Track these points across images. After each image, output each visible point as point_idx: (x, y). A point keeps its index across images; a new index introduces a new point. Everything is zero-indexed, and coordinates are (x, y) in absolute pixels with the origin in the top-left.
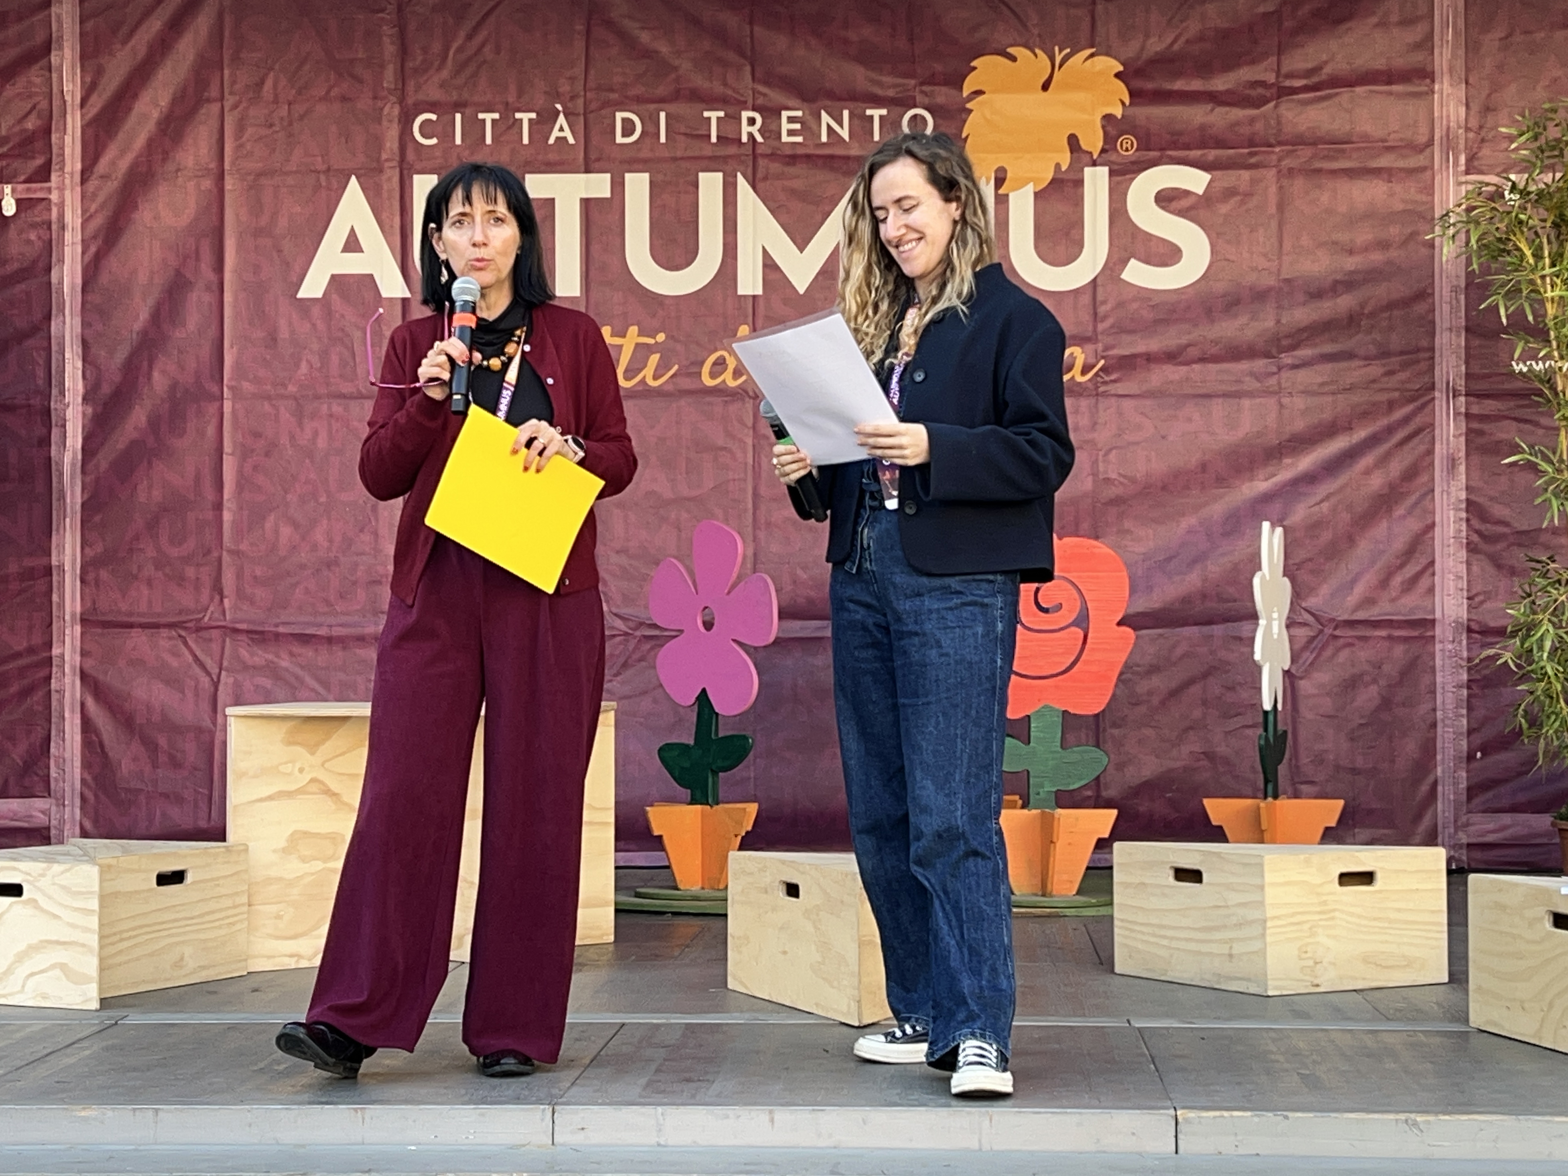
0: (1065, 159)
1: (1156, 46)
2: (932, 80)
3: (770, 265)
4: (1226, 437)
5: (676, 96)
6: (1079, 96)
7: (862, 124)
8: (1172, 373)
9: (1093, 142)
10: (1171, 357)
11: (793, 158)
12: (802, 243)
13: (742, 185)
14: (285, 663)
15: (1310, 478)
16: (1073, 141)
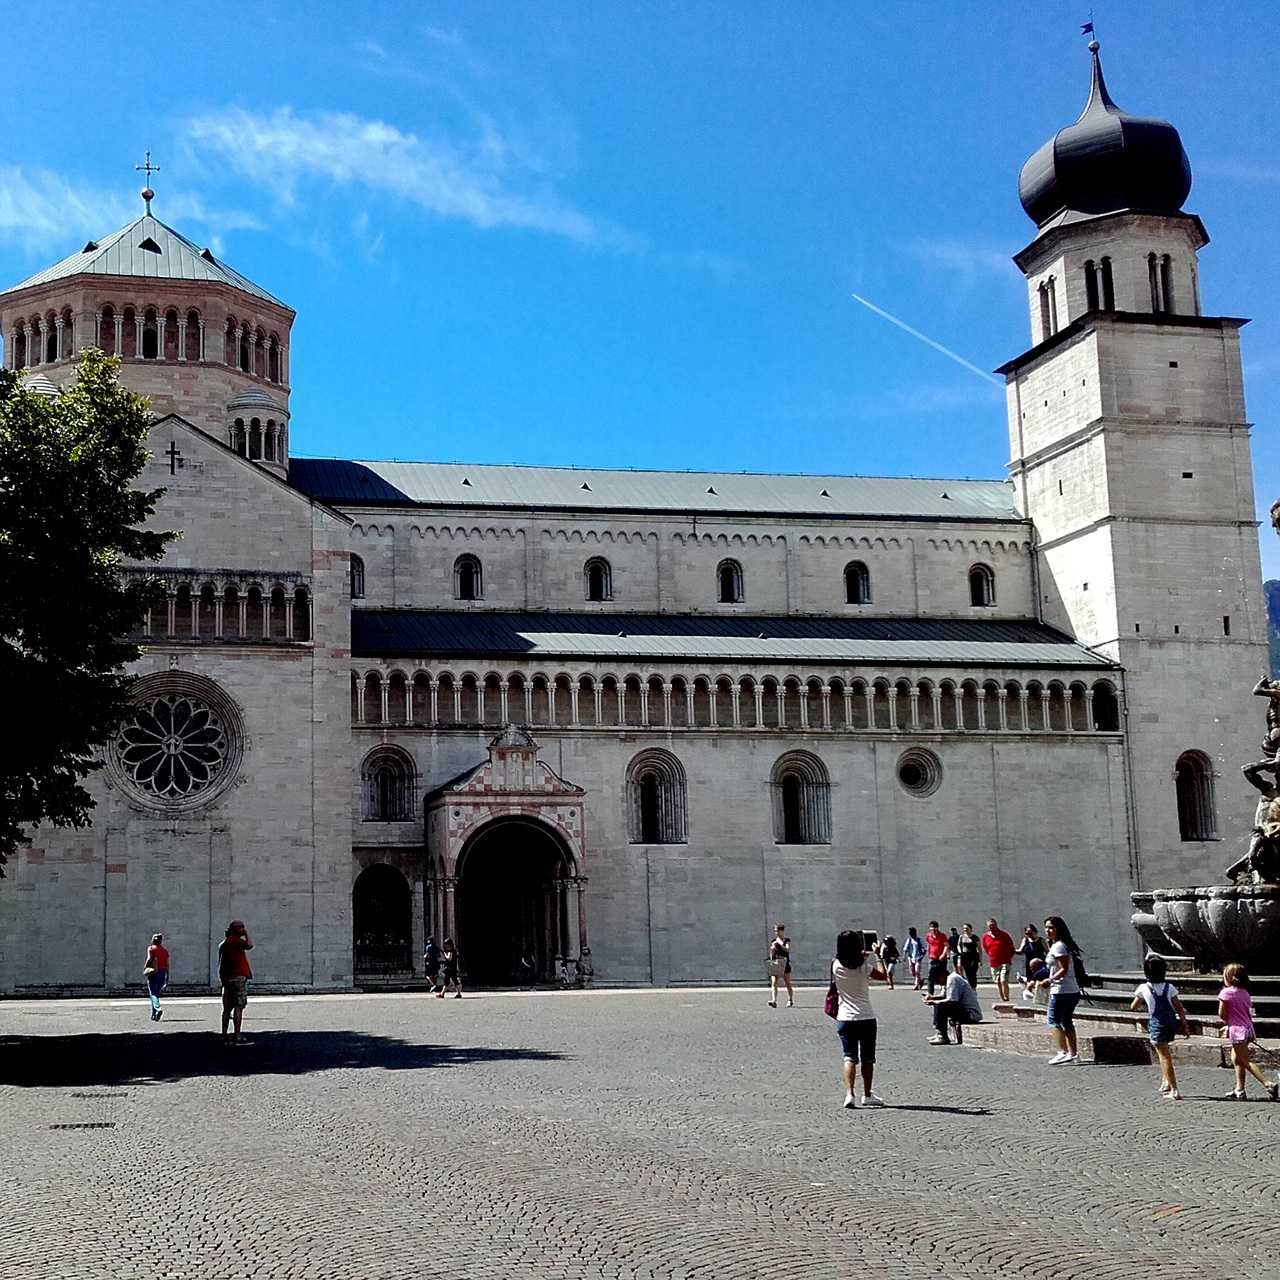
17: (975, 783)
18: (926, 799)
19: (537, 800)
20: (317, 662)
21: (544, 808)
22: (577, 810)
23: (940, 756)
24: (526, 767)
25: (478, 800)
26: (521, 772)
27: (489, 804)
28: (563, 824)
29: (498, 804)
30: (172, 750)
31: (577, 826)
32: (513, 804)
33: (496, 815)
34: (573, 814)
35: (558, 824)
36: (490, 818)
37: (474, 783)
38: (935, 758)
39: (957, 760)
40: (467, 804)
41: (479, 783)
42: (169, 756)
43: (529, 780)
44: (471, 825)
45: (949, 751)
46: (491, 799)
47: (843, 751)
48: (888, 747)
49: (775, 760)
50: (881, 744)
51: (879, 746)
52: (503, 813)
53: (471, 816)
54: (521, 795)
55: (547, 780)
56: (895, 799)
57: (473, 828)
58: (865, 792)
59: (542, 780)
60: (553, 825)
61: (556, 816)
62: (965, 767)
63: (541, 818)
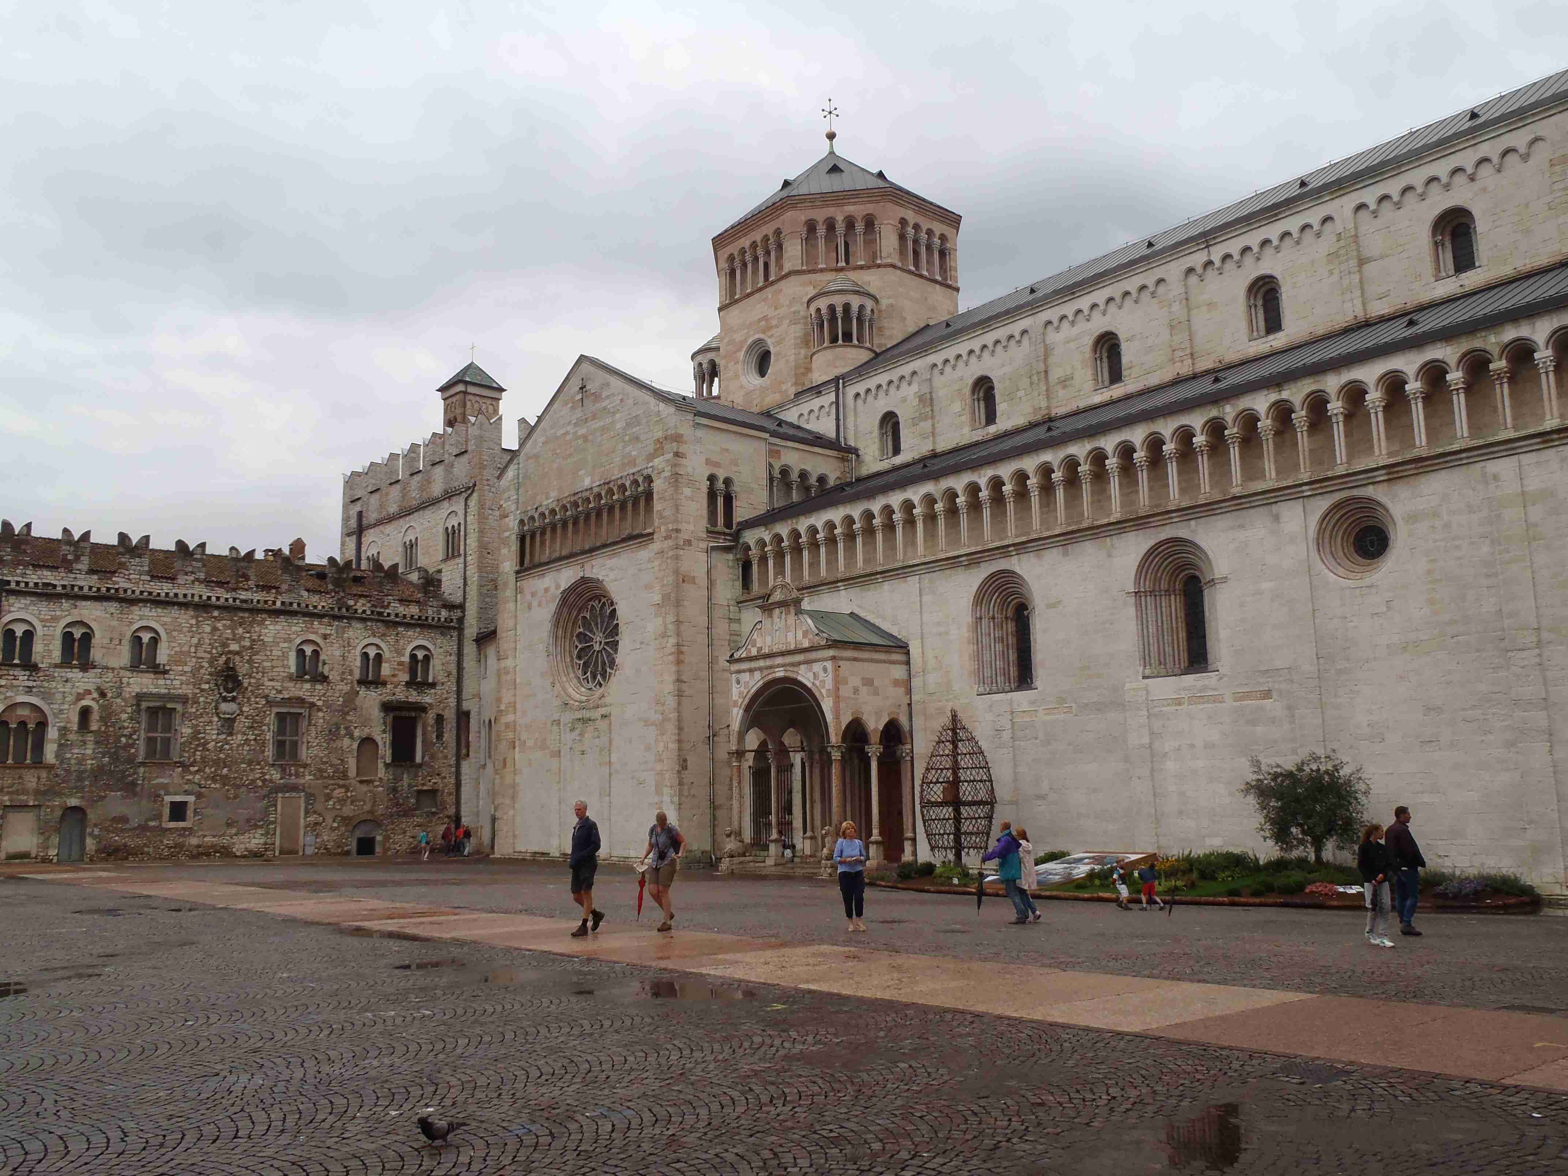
17: (1456, 538)
18: (1367, 581)
19: (797, 658)
20: (655, 546)
21: (802, 667)
22: (829, 665)
23: (1391, 505)
24: (788, 623)
26: (783, 629)
27: (760, 669)
28: (817, 683)
29: (767, 668)
30: (597, 647)
31: (829, 683)
32: (778, 666)
33: (766, 679)
34: (825, 670)
35: (813, 683)
36: (760, 684)
37: (750, 647)
38: (1386, 511)
39: (1423, 504)
40: (744, 671)
41: (753, 647)
42: (598, 652)
43: (790, 638)
44: (748, 692)
45: (1404, 494)
46: (761, 663)
47: (1232, 527)
49: (1139, 559)
50: (1287, 505)
52: (770, 677)
53: (748, 683)
54: (783, 654)
55: (804, 635)
57: (749, 696)
59: (799, 635)
60: (809, 685)
61: (810, 675)
62: (1436, 514)
63: (800, 678)
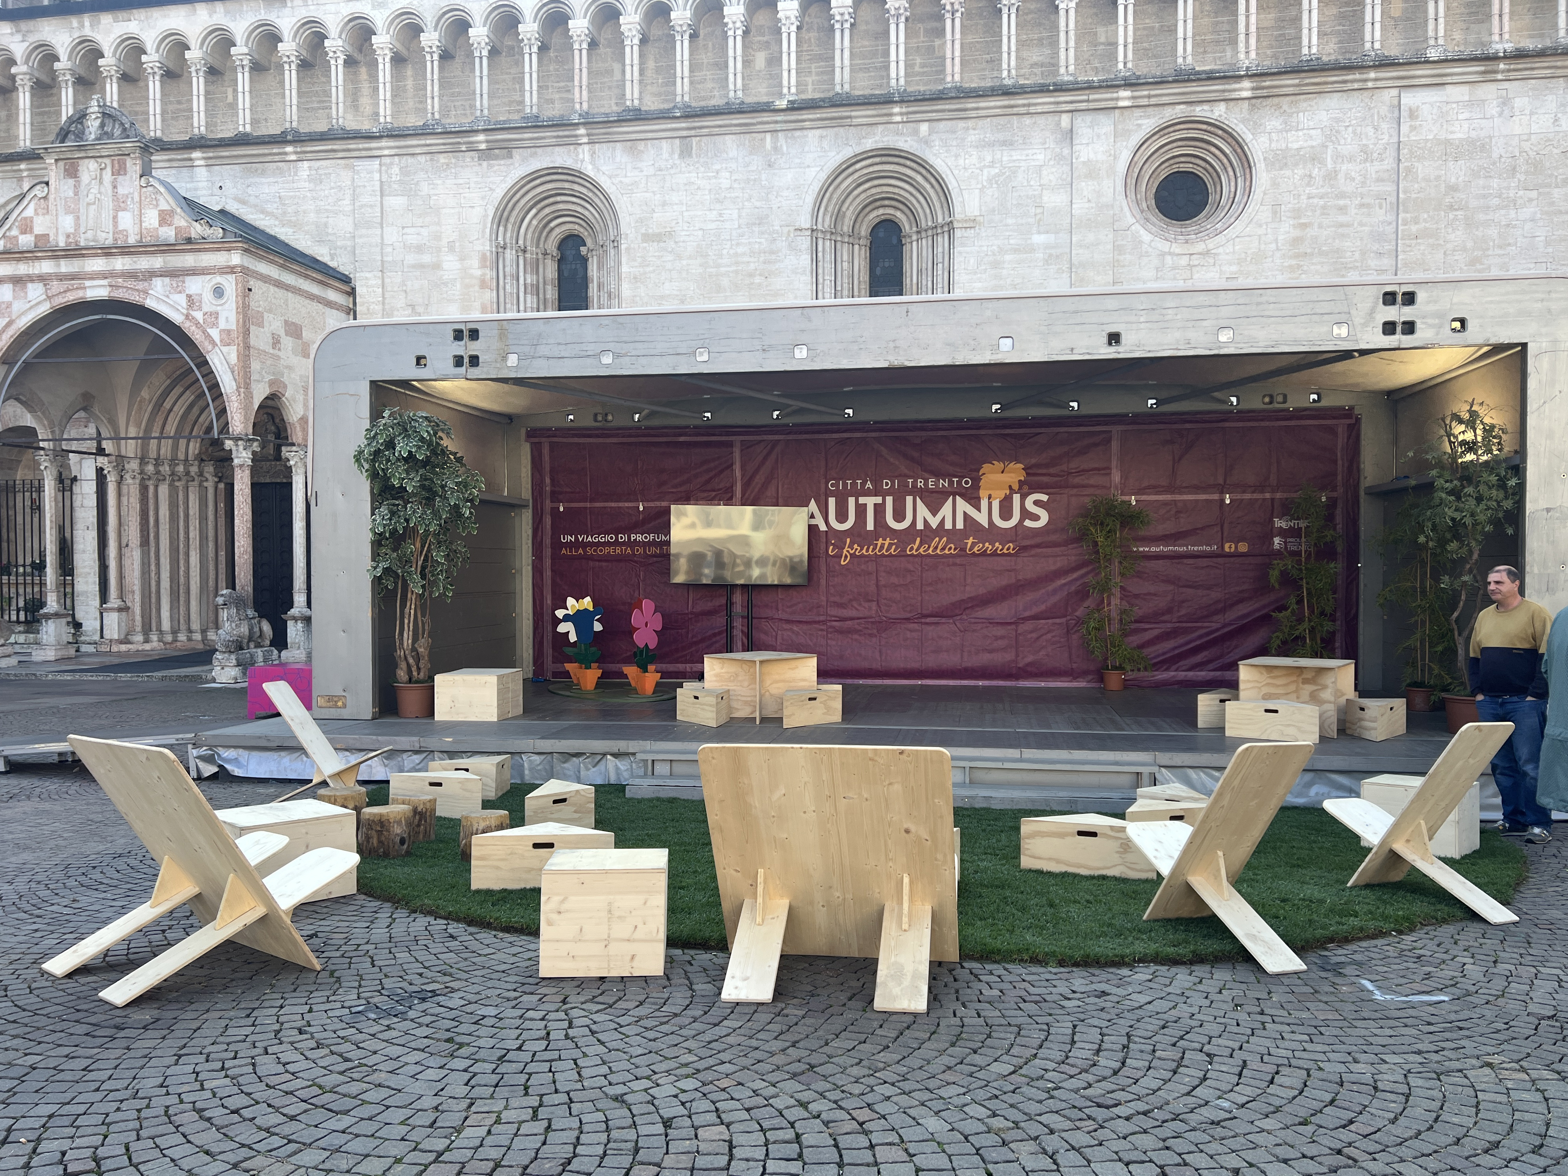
0: (1008, 492)
1: (1033, 461)
2: (971, 470)
3: (925, 521)
4: (1053, 568)
5: (900, 475)
6: (1012, 475)
7: (951, 483)
8: (1039, 550)
9: (1016, 487)
10: (1038, 546)
11: (932, 492)
12: (934, 515)
13: (918, 499)
14: (795, 628)
15: (1076, 580)
16: (1010, 487)
17: (1342, 195)
18: (1200, 247)
19: (144, 263)
21: (158, 281)
22: (229, 283)
23: (1248, 137)
24: (121, 191)
25: (22, 269)
26: (108, 203)
27: (42, 279)
28: (199, 315)
29: (61, 277)
31: (228, 318)
32: (93, 276)
33: (58, 300)
34: (218, 292)
35: (186, 317)
36: (45, 309)
37: (14, 232)
38: (1238, 145)
39: (1296, 141)
40: (1, 279)
41: (23, 232)
43: (126, 221)
44: (11, 324)
45: (1272, 122)
46: (46, 267)
47: (991, 145)
48: (1105, 124)
49: (823, 176)
50: (1089, 118)
51: (1083, 124)
52: (71, 297)
53: (9, 305)
54: (107, 252)
55: (165, 218)
56: (1118, 249)
57: (13, 332)
58: (1038, 239)
59: (151, 219)
60: (176, 318)
61: (182, 300)
62: (1315, 158)
63: (151, 303)
